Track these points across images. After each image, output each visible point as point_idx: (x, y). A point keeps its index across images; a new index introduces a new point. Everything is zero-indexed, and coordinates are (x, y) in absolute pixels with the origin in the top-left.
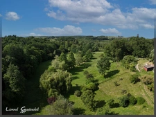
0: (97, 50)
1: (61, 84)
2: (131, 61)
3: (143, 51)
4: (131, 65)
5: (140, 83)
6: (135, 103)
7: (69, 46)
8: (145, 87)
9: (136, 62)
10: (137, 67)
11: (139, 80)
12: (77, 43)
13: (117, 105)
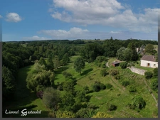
0: (74, 55)
1: (46, 81)
2: (102, 60)
3: (113, 52)
4: (103, 63)
5: (108, 76)
6: (105, 88)
7: (44, 51)
8: (113, 78)
9: (107, 61)
10: (107, 64)
11: (108, 74)
12: (52, 47)
13: (92, 92)
